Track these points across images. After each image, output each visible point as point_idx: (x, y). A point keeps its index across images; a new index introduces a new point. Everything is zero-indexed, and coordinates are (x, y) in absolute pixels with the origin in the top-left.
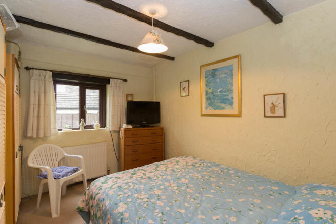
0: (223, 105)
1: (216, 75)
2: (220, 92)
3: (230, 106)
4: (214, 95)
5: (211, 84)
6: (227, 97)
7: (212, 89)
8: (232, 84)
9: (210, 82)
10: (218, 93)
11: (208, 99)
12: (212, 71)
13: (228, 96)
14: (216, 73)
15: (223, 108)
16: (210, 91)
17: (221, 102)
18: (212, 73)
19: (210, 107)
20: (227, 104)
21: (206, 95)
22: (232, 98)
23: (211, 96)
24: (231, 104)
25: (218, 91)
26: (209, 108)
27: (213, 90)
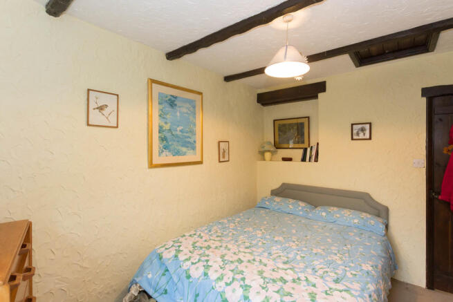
0: (184, 149)
1: (176, 105)
2: (181, 131)
3: (192, 151)
4: (173, 135)
5: (168, 116)
6: (189, 140)
7: (169, 124)
8: (195, 125)
9: (168, 114)
10: (179, 133)
11: (163, 139)
12: (170, 97)
13: (190, 138)
14: (175, 103)
15: (184, 154)
16: (167, 127)
17: (182, 146)
18: (170, 100)
19: (166, 152)
20: (189, 148)
21: (159, 132)
22: (195, 142)
23: (168, 135)
24: (194, 148)
25: (178, 129)
26: (164, 153)
27: (170, 126)
